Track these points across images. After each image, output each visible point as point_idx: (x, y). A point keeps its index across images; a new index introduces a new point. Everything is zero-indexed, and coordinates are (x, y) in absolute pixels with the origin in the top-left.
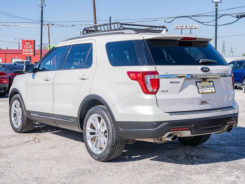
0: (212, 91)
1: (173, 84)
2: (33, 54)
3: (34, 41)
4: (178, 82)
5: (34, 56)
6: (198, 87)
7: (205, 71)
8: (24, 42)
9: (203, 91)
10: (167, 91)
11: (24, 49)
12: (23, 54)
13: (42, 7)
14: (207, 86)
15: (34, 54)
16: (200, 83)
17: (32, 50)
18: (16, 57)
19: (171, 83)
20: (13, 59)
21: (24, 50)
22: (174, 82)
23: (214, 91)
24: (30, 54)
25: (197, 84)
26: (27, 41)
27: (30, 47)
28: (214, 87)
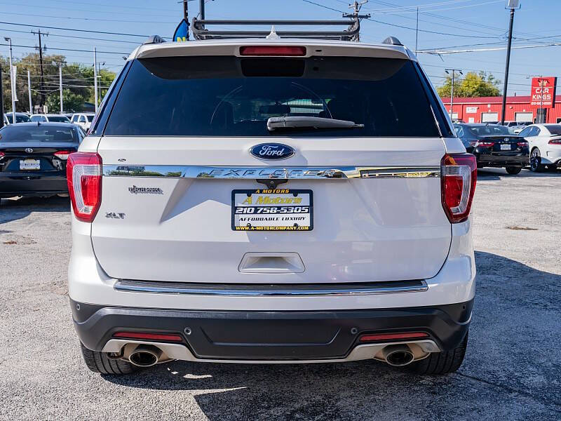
0: (296, 225)
1: (140, 195)
2: (550, 103)
3: (556, 78)
4: (157, 191)
5: (554, 107)
6: (234, 209)
7: (266, 157)
8: (536, 82)
9: (254, 224)
10: (121, 215)
11: (535, 94)
12: (532, 103)
13: (513, 10)
14: (279, 208)
15: (554, 103)
16: (249, 196)
17: (549, 97)
18: (524, 111)
19: (134, 190)
20: (517, 115)
21: (534, 97)
22: (142, 190)
23: (305, 223)
24: (545, 103)
25: (233, 199)
26: (539, 80)
27: (547, 90)
28: (311, 211)
